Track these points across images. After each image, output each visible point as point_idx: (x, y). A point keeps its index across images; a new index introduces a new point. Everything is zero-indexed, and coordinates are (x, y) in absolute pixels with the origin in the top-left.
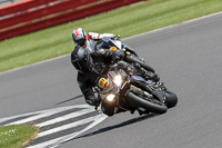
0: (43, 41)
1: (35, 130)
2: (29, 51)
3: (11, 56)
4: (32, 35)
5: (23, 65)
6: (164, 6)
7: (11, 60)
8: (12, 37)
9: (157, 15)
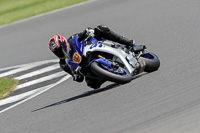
1: (14, 82)
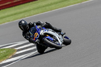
0: (18, 11)
2: (12, 15)
3: (4, 17)
4: (13, 8)
5: (9, 21)
7: (4, 19)
8: (4, 8)
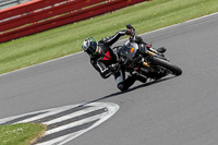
2: (35, 51)
3: (18, 56)
6: (166, 6)
8: (19, 38)
9: (159, 14)
